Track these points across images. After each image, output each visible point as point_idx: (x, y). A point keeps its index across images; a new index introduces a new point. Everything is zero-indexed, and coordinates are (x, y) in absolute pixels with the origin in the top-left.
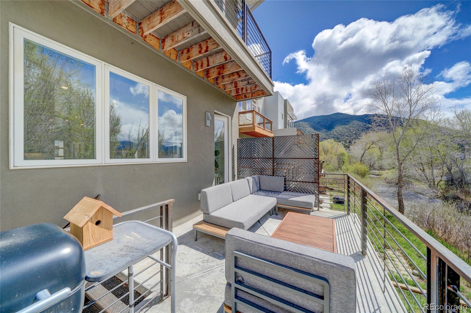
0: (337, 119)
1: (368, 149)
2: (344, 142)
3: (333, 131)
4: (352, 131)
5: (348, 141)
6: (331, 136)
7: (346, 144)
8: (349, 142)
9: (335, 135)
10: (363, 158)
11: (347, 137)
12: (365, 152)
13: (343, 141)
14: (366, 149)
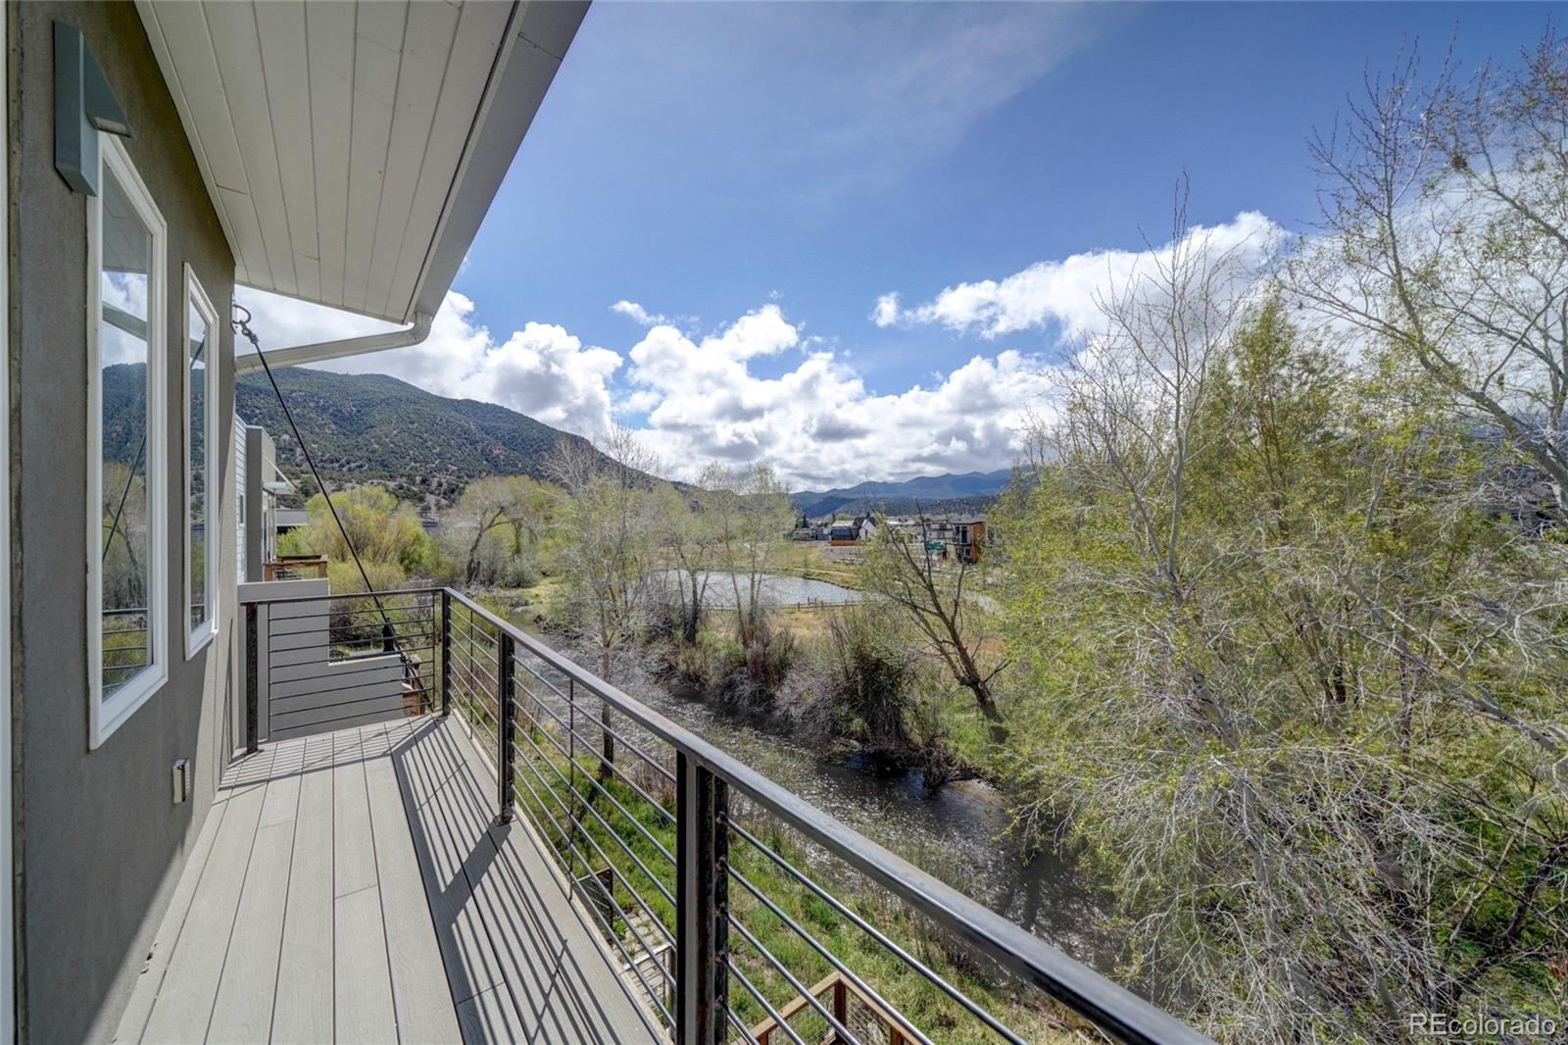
0: (383, 397)
1: (490, 526)
2: (405, 479)
3: (367, 436)
4: (429, 444)
5: (418, 479)
6: (359, 454)
7: (413, 488)
8: (423, 481)
9: (373, 452)
10: (475, 553)
11: (416, 462)
12: (480, 535)
13: (402, 476)
14: (486, 525)
